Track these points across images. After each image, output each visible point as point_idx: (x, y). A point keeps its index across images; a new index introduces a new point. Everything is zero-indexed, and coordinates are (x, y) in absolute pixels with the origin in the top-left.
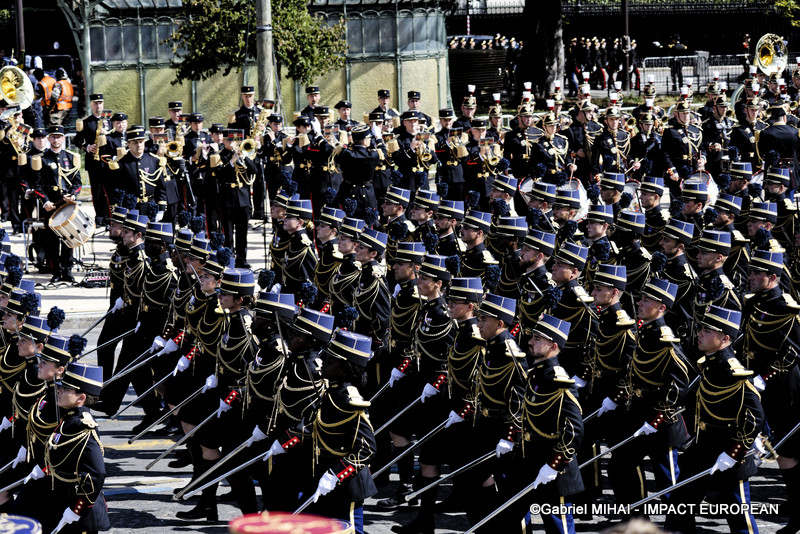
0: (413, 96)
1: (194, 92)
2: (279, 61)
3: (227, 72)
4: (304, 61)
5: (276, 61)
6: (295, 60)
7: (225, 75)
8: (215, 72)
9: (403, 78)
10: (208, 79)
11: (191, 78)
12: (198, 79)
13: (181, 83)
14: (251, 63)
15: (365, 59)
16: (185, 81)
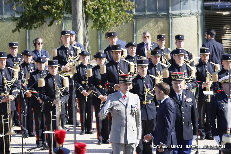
0: (179, 38)
1: (28, 38)
2: (87, 16)
3: (51, 24)
4: (104, 16)
5: (85, 16)
6: (99, 15)
7: (50, 25)
8: (43, 24)
9: (173, 29)
10: (38, 29)
11: (26, 27)
12: (31, 28)
13: (19, 31)
14: (67, 19)
15: (147, 16)
16: (22, 30)
